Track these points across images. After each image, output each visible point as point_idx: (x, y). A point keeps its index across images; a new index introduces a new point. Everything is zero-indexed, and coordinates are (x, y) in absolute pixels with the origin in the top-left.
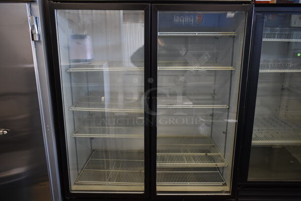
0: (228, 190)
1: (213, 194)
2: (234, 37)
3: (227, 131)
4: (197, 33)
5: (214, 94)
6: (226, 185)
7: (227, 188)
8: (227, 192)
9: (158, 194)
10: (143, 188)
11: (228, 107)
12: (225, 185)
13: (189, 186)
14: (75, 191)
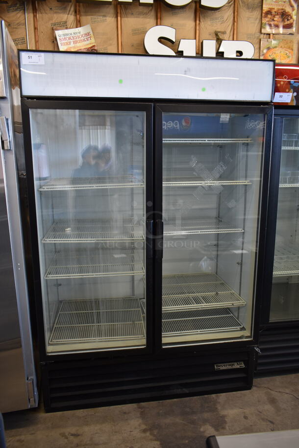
0: (249, 334)
1: (232, 341)
2: (247, 144)
3: (242, 261)
4: (206, 139)
5: (219, 217)
6: (245, 330)
7: (247, 333)
8: (247, 337)
9: (163, 347)
10: (144, 341)
11: (243, 231)
12: (243, 329)
13: (200, 334)
14: (52, 352)
